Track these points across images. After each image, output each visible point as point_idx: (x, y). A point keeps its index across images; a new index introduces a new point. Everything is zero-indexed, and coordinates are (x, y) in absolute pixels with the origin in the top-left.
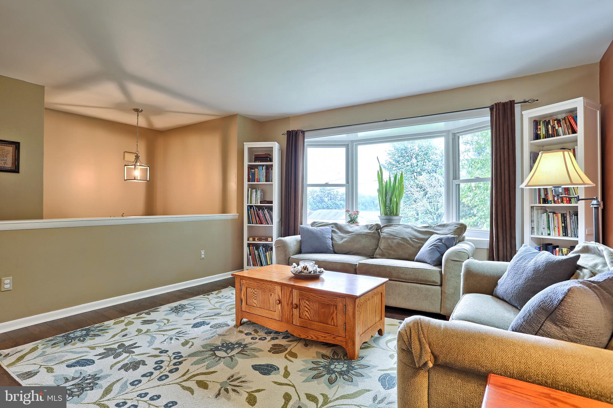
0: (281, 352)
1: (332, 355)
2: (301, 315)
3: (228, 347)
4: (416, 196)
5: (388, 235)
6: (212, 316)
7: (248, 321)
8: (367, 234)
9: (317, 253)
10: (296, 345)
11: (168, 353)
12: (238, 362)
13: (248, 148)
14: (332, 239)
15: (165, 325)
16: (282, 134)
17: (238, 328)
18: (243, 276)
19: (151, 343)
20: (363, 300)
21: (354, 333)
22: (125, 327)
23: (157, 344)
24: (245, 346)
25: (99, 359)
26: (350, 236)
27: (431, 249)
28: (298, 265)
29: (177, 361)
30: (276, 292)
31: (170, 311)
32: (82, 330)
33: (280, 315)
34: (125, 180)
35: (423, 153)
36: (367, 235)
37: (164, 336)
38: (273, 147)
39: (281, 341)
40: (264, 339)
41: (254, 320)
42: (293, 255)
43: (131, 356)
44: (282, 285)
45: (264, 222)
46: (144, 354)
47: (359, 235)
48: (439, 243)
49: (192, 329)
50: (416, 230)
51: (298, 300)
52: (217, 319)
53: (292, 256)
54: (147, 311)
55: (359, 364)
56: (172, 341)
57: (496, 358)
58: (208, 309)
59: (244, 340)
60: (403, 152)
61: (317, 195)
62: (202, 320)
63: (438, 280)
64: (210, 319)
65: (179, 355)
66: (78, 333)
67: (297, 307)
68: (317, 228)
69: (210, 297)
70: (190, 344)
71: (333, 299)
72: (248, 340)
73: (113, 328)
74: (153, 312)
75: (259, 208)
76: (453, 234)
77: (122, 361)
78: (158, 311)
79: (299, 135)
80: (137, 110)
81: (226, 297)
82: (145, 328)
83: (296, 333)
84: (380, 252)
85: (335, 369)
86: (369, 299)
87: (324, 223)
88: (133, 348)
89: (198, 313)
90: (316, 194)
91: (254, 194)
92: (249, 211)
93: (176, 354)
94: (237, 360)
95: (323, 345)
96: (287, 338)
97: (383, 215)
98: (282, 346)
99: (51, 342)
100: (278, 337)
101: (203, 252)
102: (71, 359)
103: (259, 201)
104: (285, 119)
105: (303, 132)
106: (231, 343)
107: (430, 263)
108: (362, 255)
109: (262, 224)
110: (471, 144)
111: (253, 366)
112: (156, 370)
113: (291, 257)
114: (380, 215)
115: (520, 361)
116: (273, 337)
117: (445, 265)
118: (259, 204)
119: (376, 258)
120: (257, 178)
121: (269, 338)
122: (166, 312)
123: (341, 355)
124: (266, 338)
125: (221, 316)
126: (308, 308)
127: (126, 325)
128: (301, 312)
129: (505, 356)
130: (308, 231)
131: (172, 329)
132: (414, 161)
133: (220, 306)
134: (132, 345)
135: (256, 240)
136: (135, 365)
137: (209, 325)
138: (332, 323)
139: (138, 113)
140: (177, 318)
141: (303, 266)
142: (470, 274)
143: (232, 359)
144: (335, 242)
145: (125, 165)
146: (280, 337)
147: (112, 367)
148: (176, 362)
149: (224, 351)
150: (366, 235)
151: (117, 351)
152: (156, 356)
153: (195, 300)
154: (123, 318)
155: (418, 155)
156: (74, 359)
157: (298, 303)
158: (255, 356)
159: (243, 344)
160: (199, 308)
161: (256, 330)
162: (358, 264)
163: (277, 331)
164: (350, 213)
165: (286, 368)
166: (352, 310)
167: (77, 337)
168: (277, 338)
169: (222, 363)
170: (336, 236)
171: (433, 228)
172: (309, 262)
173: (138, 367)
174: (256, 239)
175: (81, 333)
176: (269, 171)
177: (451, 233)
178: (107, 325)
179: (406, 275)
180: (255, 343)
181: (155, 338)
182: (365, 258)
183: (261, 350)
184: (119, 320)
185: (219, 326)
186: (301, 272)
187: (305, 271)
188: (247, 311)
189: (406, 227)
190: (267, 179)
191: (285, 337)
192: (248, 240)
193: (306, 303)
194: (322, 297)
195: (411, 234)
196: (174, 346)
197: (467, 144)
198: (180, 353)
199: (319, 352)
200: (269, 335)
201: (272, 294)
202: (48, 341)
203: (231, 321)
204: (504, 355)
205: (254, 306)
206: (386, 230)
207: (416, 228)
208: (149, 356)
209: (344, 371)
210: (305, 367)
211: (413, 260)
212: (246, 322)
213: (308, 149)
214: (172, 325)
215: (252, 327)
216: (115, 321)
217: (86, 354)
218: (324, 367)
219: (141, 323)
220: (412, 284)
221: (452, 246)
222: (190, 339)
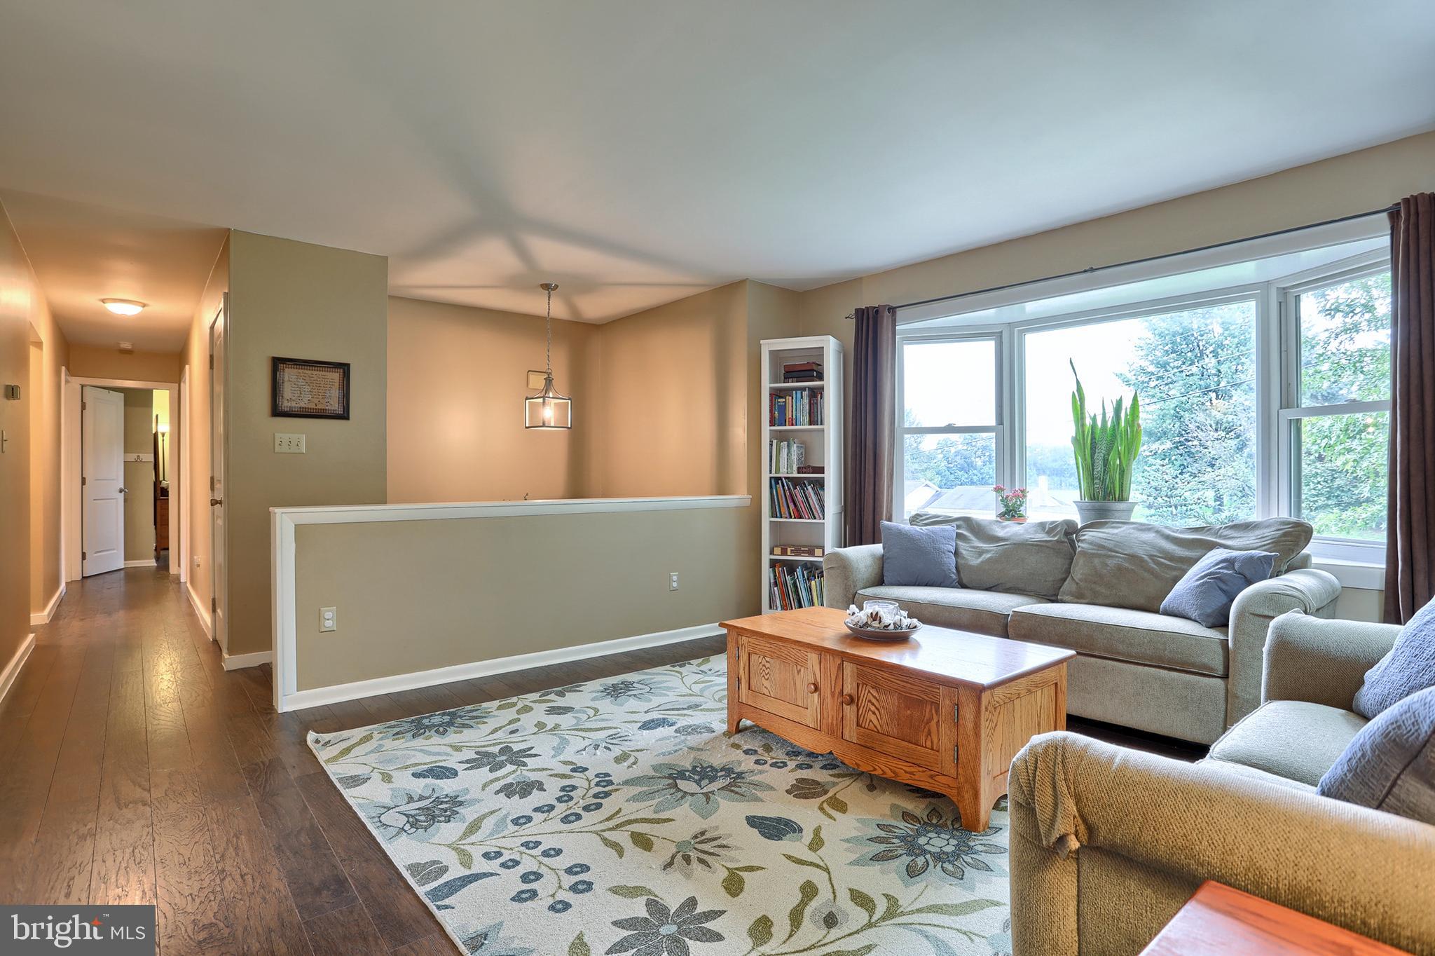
0: (814, 795)
1: (928, 815)
2: (861, 719)
3: (704, 773)
4: (1213, 452)
5: (1095, 547)
6: (683, 709)
7: (754, 726)
8: (1042, 543)
9: (919, 585)
10: (850, 785)
11: (586, 773)
12: (719, 807)
13: (770, 351)
14: (956, 553)
15: (588, 718)
16: (846, 318)
17: (732, 739)
18: (742, 628)
19: (558, 750)
20: (1001, 696)
21: (976, 770)
22: (517, 716)
23: (569, 755)
24: (740, 775)
25: (465, 769)
26: (999, 548)
27: (1203, 584)
28: (861, 609)
29: (601, 789)
30: (810, 665)
31: (602, 692)
32: (444, 714)
33: (817, 716)
34: (526, 428)
35: (1236, 340)
36: (1041, 546)
37: (584, 739)
38: (823, 348)
39: (817, 774)
40: (782, 765)
41: (764, 724)
42: (863, 588)
43: (519, 771)
44: (822, 651)
45: (805, 512)
46: (544, 769)
47: (1022, 547)
48: (1225, 571)
49: (640, 732)
50: (1168, 538)
51: (855, 685)
52: (692, 716)
53: (861, 589)
54: (560, 689)
55: (986, 842)
56: (598, 752)
57: (1235, 847)
58: (676, 694)
59: (740, 763)
60: (1179, 340)
61: (956, 452)
62: (661, 716)
63: (1218, 664)
64: (678, 715)
65: (606, 779)
66: (437, 720)
67: (852, 700)
68: (921, 529)
69: (686, 670)
70: (632, 760)
71: (930, 689)
72: (747, 763)
73: (494, 716)
74: (570, 691)
75: (796, 482)
76: (1271, 548)
77: (503, 777)
78: (580, 691)
79: (882, 317)
80: (546, 287)
81: (717, 674)
82: (551, 720)
83: (851, 758)
84: (1074, 587)
85: (927, 847)
86: (1019, 694)
87: (939, 517)
88: (525, 757)
89: (656, 701)
90: (953, 450)
91: (785, 451)
92: (774, 490)
93: (602, 777)
94: (717, 803)
95: (910, 790)
96: (832, 769)
97: (1086, 499)
98: (818, 783)
99: (392, 729)
100: (813, 764)
101: (675, 575)
102: (421, 764)
103: (795, 468)
104: (850, 282)
105: (892, 310)
106: (712, 767)
107: (1199, 620)
108: (1029, 594)
109: (801, 518)
110: (1347, 314)
111: (747, 818)
112: (561, 802)
113: (860, 592)
114: (1079, 500)
115: (1296, 862)
116: (801, 764)
117: (1236, 627)
118: (796, 475)
119: (1062, 602)
120: (790, 416)
121: (792, 765)
122: (595, 695)
123: (948, 818)
124: (785, 765)
125: (701, 710)
126: (875, 706)
127: (518, 712)
128: (860, 713)
129: (1259, 844)
130: (900, 534)
131: (601, 729)
132: (1210, 362)
133: (702, 690)
134: (524, 750)
135: (789, 553)
136: (525, 789)
137: (674, 728)
138: (929, 744)
139: (549, 293)
140: (614, 708)
141: (871, 611)
142: (1286, 650)
143: (708, 798)
144: (963, 562)
145: (527, 399)
146: (817, 765)
147: (485, 786)
148: (600, 793)
149: (695, 781)
150: (1039, 546)
151: (497, 759)
152: (564, 776)
153: (654, 674)
154: (514, 699)
155: (1221, 346)
156: (425, 764)
157: (854, 693)
158: (757, 799)
159: (736, 771)
160: (658, 691)
161: (769, 745)
162: (1011, 613)
163: (812, 750)
164: (1006, 493)
165: (817, 831)
166: (972, 717)
167: (434, 726)
168: (810, 767)
169: (687, 805)
170: (967, 548)
171: (1216, 533)
172: (885, 603)
173: (530, 793)
174: (789, 550)
175: (441, 720)
176: (817, 400)
177: (1264, 545)
178: (485, 708)
179: (1131, 644)
180: (761, 772)
181: (567, 742)
182: (1035, 601)
183: (772, 788)
184: (508, 701)
185: (694, 730)
186: (866, 625)
187: (876, 624)
188: (749, 703)
189: (1141, 530)
190: (812, 420)
191: (828, 766)
192: (772, 552)
193: (872, 695)
194: (907, 682)
195: (1154, 546)
196: (601, 761)
197: (1335, 313)
198: (610, 776)
199: (898, 806)
200: (794, 758)
201: (800, 670)
202: (388, 727)
203: (718, 722)
204: (1258, 842)
205: (764, 694)
206: (1089, 535)
207: (1168, 532)
208: (551, 775)
209: (947, 854)
210: (860, 834)
211: (1156, 611)
212: (751, 727)
213: (905, 347)
214: (603, 720)
215: (760, 738)
216: (500, 704)
217: (445, 758)
218: (903, 839)
219: (546, 711)
220: (1146, 668)
221: (1264, 578)
222: (631, 751)
